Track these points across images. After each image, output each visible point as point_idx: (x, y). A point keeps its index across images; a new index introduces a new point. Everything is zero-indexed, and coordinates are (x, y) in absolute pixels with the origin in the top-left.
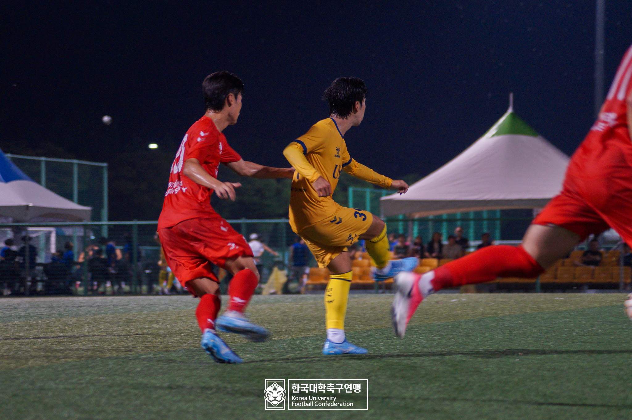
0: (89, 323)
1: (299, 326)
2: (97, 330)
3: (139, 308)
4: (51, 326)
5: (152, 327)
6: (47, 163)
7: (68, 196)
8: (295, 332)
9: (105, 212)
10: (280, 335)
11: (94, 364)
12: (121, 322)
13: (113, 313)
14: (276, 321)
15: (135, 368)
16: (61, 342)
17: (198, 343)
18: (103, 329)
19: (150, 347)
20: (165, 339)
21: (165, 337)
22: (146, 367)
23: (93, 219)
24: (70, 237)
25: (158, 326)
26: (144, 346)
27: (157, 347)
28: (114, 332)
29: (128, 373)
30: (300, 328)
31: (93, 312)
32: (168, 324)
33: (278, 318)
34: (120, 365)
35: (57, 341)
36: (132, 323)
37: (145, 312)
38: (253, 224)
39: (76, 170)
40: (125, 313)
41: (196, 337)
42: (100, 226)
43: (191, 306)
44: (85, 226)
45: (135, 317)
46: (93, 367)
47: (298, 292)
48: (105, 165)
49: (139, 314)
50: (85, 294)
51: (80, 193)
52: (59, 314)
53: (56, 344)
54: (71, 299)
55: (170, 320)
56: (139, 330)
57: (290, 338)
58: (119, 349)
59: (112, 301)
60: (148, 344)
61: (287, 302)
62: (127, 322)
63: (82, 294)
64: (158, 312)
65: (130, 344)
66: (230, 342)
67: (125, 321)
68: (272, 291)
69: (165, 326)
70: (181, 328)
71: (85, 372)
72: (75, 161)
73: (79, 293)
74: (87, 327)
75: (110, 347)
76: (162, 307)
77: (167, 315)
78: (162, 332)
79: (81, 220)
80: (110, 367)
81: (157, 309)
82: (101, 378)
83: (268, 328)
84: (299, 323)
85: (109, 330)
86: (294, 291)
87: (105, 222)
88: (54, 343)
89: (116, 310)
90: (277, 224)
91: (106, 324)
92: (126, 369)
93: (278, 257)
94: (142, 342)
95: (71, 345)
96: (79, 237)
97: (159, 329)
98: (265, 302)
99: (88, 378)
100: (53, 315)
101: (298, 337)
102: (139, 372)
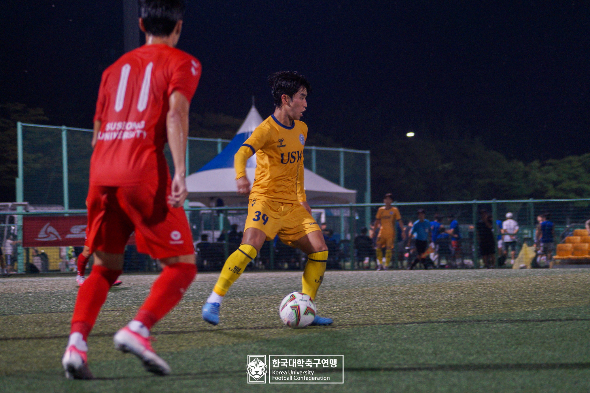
0: (358, 295)
1: (551, 298)
2: (366, 301)
3: (402, 281)
4: (325, 297)
5: (415, 299)
6: (317, 151)
7: (336, 181)
8: (547, 304)
9: (368, 195)
10: (533, 306)
11: (365, 332)
12: (387, 294)
13: (379, 286)
14: (529, 293)
15: (403, 335)
16: (335, 311)
17: (457, 313)
18: (370, 299)
19: (414, 316)
20: (427, 309)
21: (427, 307)
22: (412, 334)
23: (357, 202)
24: (338, 218)
25: (420, 298)
26: (409, 316)
27: (420, 316)
28: (381, 302)
29: (396, 340)
30: (551, 300)
31: (362, 284)
32: (429, 296)
33: (530, 290)
34: (388, 332)
35: (331, 311)
36: (396, 295)
37: (407, 285)
38: (503, 204)
39: (342, 157)
40: (389, 285)
41: (455, 307)
42: (364, 207)
43: (449, 280)
44: (351, 208)
45: (399, 289)
46: (364, 334)
47: (547, 267)
48: (368, 152)
49: (401, 287)
50: (352, 269)
51: (346, 178)
52: (332, 286)
53: (331, 313)
54: (341, 272)
55: (430, 292)
56: (403, 301)
57: (543, 308)
58: (387, 318)
59: (377, 275)
60: (412, 313)
61: (537, 276)
62: (392, 294)
63: (349, 268)
64: (419, 285)
65: (396, 314)
66: (486, 312)
67: (390, 293)
68: (522, 265)
69: (426, 297)
70: (441, 299)
71: (358, 338)
72: (342, 150)
73: (347, 268)
74: (357, 298)
75: (378, 317)
76: (422, 280)
77: (427, 288)
78: (424, 303)
79: (347, 202)
80: (380, 334)
81: (418, 282)
82: (372, 344)
83: (522, 300)
84: (550, 295)
85: (376, 301)
86: (542, 265)
87: (368, 204)
88: (329, 313)
89: (381, 283)
90: (525, 204)
91: (373, 296)
92: (394, 336)
93: (527, 234)
94: (406, 312)
95: (344, 314)
96: (345, 217)
97: (422, 300)
98: (517, 275)
99: (361, 344)
100: (327, 287)
101: (550, 308)
102: (405, 339)
